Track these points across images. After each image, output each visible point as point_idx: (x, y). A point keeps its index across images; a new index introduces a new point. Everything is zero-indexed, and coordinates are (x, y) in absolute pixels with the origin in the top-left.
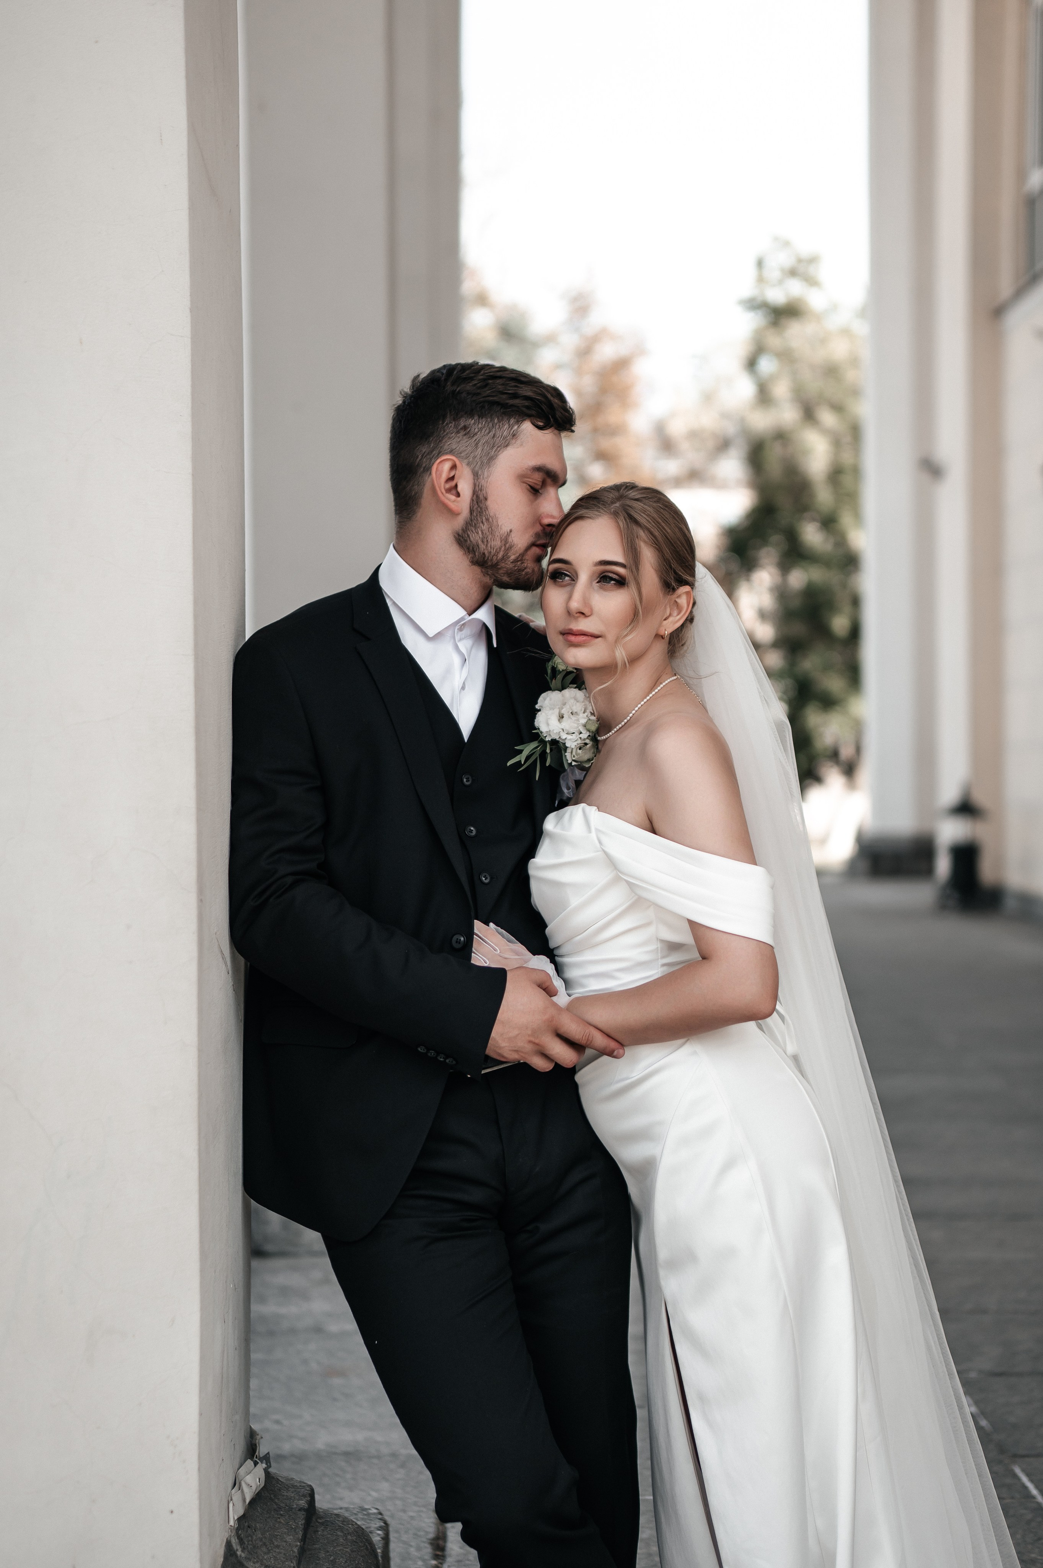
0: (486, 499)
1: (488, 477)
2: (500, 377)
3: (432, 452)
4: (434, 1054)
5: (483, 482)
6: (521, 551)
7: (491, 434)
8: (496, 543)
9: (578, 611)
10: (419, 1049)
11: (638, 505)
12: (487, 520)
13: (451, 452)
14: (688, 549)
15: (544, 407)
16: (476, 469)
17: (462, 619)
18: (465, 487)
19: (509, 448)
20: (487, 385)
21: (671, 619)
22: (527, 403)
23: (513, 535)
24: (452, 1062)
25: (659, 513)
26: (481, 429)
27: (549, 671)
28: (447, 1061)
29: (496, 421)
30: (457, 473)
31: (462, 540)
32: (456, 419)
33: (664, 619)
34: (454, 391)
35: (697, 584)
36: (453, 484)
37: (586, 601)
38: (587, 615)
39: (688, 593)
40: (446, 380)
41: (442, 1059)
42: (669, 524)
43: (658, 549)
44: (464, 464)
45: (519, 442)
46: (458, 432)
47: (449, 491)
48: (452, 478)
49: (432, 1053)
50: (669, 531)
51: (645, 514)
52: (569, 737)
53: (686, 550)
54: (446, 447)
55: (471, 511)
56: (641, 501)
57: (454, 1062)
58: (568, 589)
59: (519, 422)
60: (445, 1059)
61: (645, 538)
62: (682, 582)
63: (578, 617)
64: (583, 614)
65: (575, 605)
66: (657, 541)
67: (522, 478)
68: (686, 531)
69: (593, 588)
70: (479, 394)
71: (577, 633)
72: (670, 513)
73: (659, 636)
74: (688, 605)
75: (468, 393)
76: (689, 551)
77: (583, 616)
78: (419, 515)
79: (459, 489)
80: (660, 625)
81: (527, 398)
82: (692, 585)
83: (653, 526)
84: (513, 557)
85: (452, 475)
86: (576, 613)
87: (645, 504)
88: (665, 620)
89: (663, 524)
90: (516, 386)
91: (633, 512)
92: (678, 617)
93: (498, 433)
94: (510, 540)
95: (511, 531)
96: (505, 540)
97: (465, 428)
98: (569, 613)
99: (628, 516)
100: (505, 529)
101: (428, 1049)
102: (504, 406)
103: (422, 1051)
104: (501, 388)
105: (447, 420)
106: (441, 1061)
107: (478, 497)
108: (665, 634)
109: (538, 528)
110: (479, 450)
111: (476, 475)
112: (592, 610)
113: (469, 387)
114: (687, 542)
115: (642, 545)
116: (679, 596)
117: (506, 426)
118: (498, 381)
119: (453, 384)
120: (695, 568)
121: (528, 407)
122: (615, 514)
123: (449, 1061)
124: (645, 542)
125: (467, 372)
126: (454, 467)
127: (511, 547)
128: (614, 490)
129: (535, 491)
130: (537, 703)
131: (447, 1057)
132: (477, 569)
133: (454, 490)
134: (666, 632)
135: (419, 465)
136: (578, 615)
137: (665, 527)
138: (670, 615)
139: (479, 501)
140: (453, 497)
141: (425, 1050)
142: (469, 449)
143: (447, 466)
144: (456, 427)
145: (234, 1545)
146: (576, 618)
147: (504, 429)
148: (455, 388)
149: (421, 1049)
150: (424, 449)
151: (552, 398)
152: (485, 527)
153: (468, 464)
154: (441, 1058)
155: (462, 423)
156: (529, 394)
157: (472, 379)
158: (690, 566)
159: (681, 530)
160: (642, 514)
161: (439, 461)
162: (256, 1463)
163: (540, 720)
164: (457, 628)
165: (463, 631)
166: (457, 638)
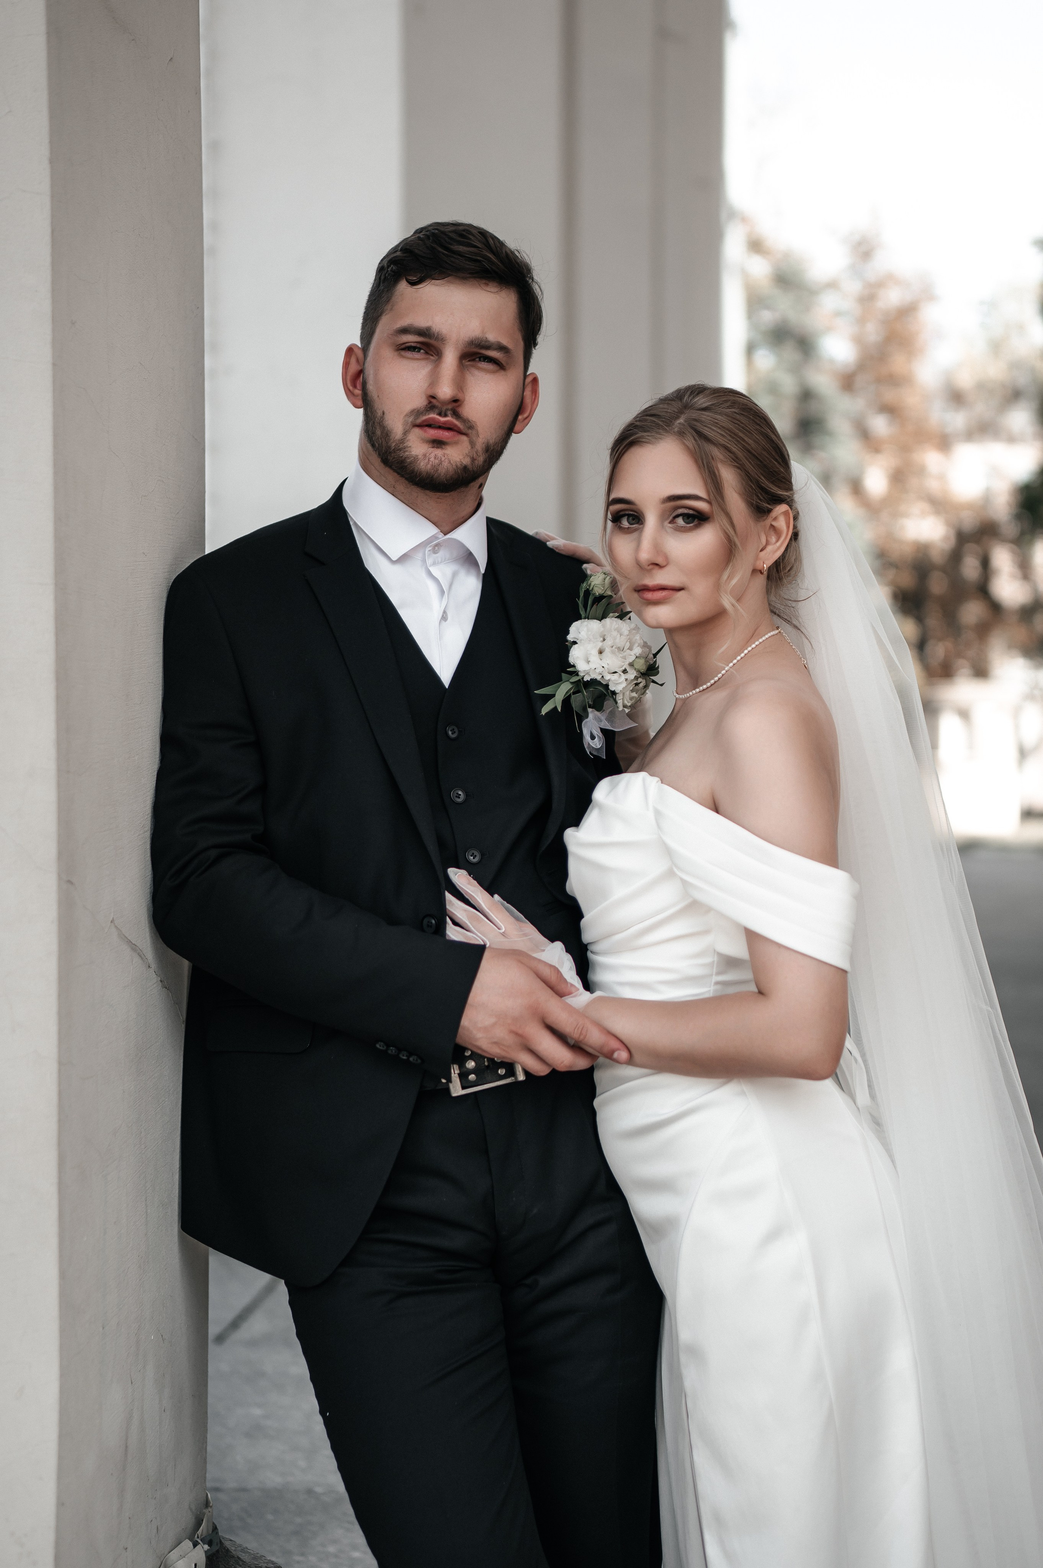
4: (395, 1052)
9: (650, 563)
10: (378, 1046)
11: (706, 416)
14: (778, 458)
17: (434, 537)
21: (770, 548)
24: (417, 1060)
25: (735, 421)
27: (582, 594)
28: (411, 1059)
33: (760, 550)
35: (796, 497)
37: (657, 548)
38: (662, 566)
39: (786, 513)
41: (405, 1058)
42: (749, 432)
43: (739, 466)
49: (392, 1050)
50: (750, 441)
51: (717, 427)
52: (611, 677)
53: (776, 460)
56: (710, 410)
57: (419, 1061)
58: (635, 535)
60: (408, 1057)
61: (721, 457)
62: (778, 500)
63: (651, 570)
64: (657, 565)
65: (645, 555)
66: (737, 458)
68: (773, 436)
69: (666, 531)
71: (655, 589)
72: (750, 418)
73: (756, 571)
74: (788, 527)
76: (780, 460)
77: (657, 567)
80: (757, 558)
82: (790, 502)
83: (730, 440)
86: (649, 565)
87: (716, 413)
88: (762, 550)
89: (741, 434)
91: (702, 427)
92: (778, 544)
98: (638, 564)
99: (696, 433)
101: (388, 1046)
103: (381, 1048)
106: (404, 1059)
108: (764, 567)
112: (667, 558)
114: (776, 451)
115: (720, 466)
116: (775, 519)
120: (791, 481)
122: (681, 434)
123: (414, 1060)
124: (722, 461)
128: (674, 401)
130: (568, 633)
131: (410, 1054)
134: (765, 566)
136: (651, 567)
137: (746, 439)
138: (767, 543)
141: (385, 1047)
146: (649, 571)
149: (380, 1046)
154: (403, 1056)
158: (784, 478)
159: (767, 437)
160: (714, 428)
162: (195, 1545)
163: (576, 656)
164: (428, 549)
165: (435, 552)
166: (429, 561)
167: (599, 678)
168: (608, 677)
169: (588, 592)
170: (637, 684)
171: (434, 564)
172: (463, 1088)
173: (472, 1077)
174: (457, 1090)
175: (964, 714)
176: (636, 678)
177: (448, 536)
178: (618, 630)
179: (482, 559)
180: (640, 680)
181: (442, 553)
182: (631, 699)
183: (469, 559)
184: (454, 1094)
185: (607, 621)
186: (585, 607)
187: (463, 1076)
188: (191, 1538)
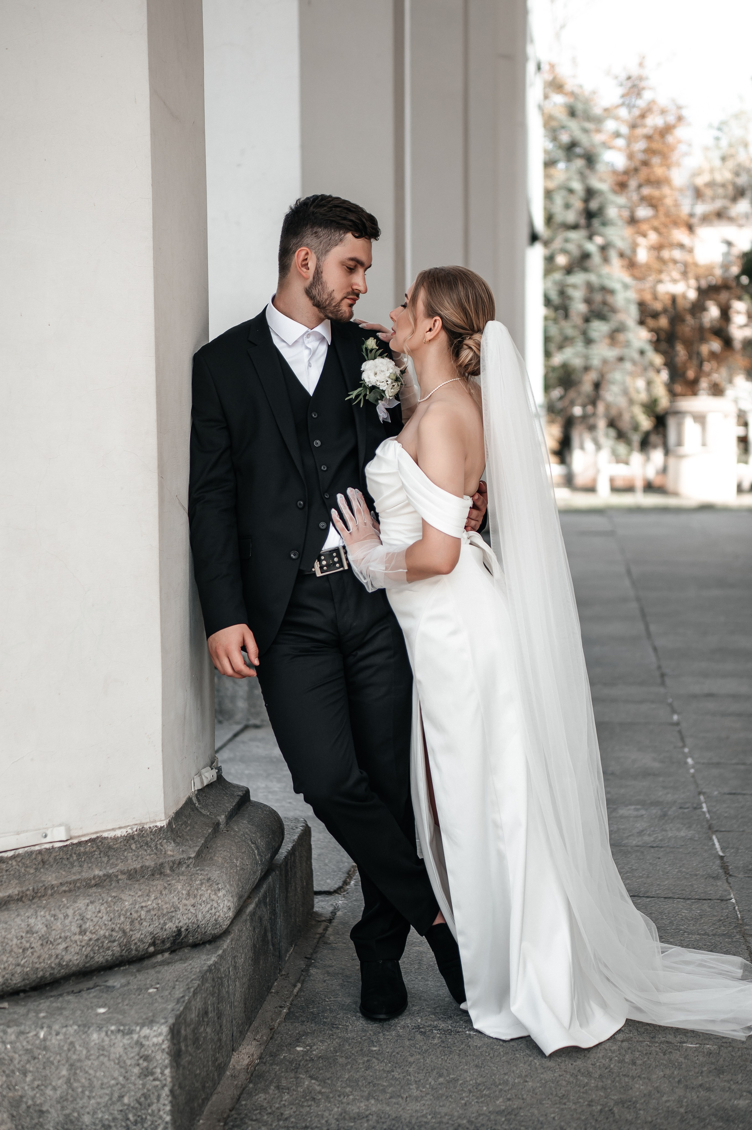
0: (322, 272)
1: (324, 261)
2: (340, 207)
3: (298, 243)
5: (321, 264)
6: (338, 301)
7: (329, 238)
8: (325, 296)
12: (321, 283)
13: (307, 245)
15: (360, 226)
16: (319, 255)
17: (307, 332)
18: (312, 264)
19: (337, 247)
20: (331, 211)
22: (350, 223)
23: (334, 292)
26: (324, 235)
27: (364, 350)
29: (333, 231)
30: (309, 257)
31: (308, 292)
32: (312, 227)
34: (313, 212)
36: (306, 262)
40: (311, 205)
44: (313, 253)
45: (343, 244)
46: (312, 235)
47: (303, 266)
48: (306, 259)
52: (381, 384)
54: (305, 242)
55: (314, 278)
59: (345, 233)
67: (342, 264)
70: (326, 215)
75: (321, 214)
78: (289, 275)
79: (309, 265)
81: (351, 221)
84: (334, 304)
85: (306, 257)
90: (347, 213)
93: (333, 238)
94: (333, 295)
95: (333, 290)
96: (330, 295)
97: (316, 233)
100: (330, 289)
102: (338, 223)
104: (338, 213)
105: (308, 226)
107: (318, 271)
109: (350, 290)
110: (322, 245)
111: (318, 259)
113: (322, 210)
117: (338, 234)
118: (338, 209)
119: (314, 208)
121: (350, 226)
125: (324, 201)
126: (307, 254)
127: (333, 299)
129: (351, 270)
132: (316, 309)
133: (306, 266)
135: (291, 249)
139: (318, 273)
140: (305, 270)
142: (316, 245)
143: (303, 253)
144: (312, 231)
145: (194, 801)
147: (336, 236)
148: (314, 210)
150: (294, 241)
151: (365, 222)
152: (320, 287)
153: (315, 253)
155: (315, 230)
156: (353, 218)
157: (324, 206)
161: (299, 250)
162: (212, 769)
163: (364, 376)
164: (305, 336)
165: (308, 338)
166: (306, 342)
167: (375, 385)
168: (378, 384)
169: (366, 349)
170: (393, 386)
171: (308, 343)
172: (322, 573)
173: (325, 568)
174: (319, 574)
175: (700, 419)
176: (392, 383)
177: (313, 330)
178: (382, 363)
179: (329, 339)
180: (394, 384)
181: (311, 338)
182: (391, 392)
183: (323, 339)
184: (318, 576)
185: (376, 360)
186: (367, 355)
187: (321, 568)
188: (211, 767)
